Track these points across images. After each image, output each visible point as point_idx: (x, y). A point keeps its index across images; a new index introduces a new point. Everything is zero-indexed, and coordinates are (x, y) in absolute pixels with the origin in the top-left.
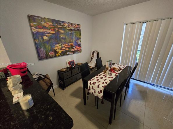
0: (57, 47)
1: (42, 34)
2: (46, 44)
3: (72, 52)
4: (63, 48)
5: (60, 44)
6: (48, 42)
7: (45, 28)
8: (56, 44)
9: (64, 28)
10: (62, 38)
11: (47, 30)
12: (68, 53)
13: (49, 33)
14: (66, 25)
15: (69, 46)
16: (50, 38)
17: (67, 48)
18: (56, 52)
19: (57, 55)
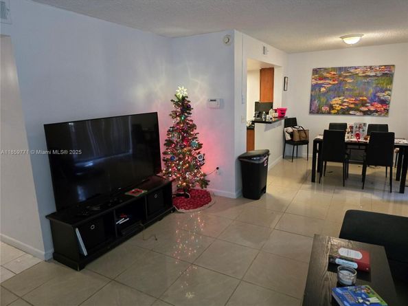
0: (336, 101)
1: (320, 86)
2: (321, 97)
3: (361, 111)
4: (346, 104)
5: (341, 98)
6: (324, 94)
7: (325, 78)
8: (334, 98)
9: (354, 76)
10: (347, 89)
11: (327, 81)
12: (351, 112)
13: (330, 84)
14: (357, 71)
15: (357, 102)
16: (329, 90)
17: (352, 104)
18: (331, 107)
19: (333, 112)
